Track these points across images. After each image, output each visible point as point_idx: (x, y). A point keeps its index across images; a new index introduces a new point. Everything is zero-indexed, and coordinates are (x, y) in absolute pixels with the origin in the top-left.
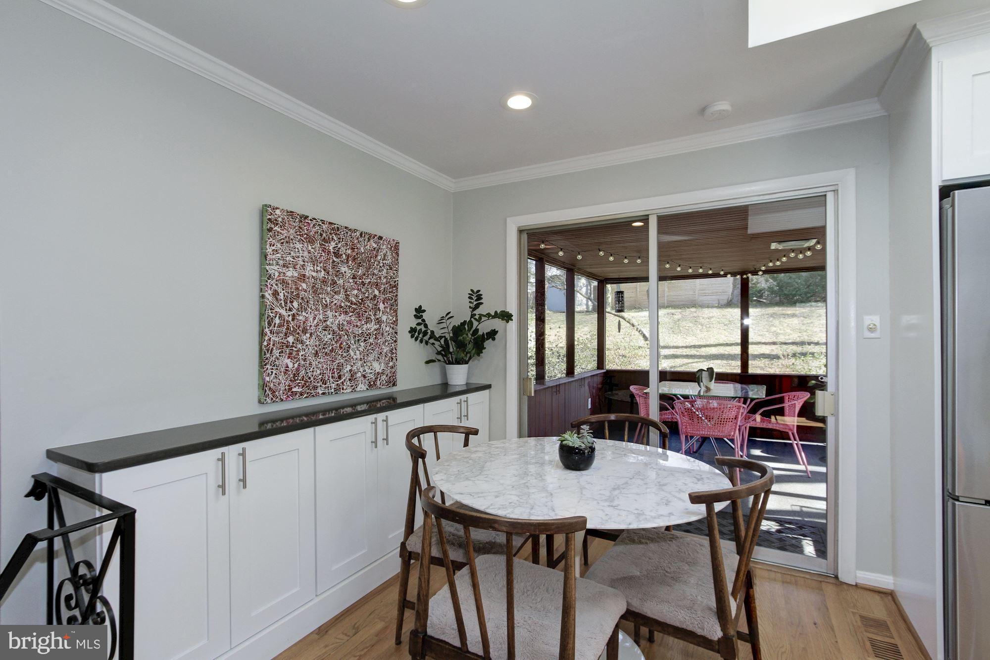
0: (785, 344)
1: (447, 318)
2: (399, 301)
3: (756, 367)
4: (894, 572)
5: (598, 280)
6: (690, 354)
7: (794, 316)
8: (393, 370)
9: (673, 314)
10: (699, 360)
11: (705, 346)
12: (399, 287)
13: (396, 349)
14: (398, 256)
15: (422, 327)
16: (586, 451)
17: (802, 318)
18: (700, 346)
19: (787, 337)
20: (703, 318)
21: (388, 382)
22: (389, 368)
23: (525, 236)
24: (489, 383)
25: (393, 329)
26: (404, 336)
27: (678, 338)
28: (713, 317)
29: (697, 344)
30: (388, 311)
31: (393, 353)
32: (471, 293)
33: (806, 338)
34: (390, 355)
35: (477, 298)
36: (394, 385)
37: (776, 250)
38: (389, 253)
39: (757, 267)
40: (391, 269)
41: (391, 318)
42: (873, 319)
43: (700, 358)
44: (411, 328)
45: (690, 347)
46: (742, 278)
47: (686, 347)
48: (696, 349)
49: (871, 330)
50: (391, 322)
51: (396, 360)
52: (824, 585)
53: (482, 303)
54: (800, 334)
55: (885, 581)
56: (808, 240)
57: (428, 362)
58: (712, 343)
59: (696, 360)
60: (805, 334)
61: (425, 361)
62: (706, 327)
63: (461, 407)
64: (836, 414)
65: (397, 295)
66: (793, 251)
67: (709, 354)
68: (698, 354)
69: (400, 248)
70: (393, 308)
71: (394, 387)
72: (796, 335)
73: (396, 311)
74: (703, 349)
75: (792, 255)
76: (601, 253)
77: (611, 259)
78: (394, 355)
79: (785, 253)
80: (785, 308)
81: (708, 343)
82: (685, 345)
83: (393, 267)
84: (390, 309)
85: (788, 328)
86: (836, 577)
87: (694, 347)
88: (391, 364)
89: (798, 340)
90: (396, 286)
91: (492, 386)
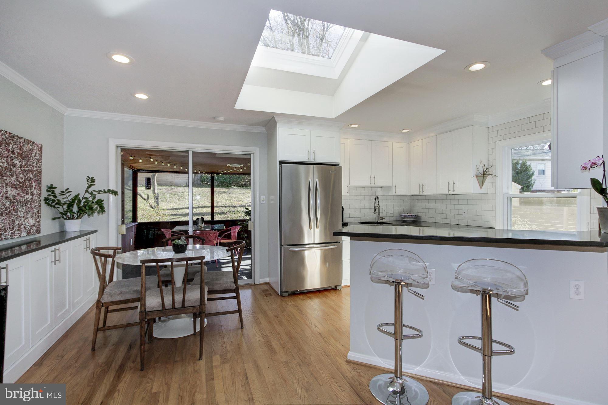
0: (222, 207)
1: (66, 192)
2: (42, 182)
3: (217, 218)
4: (269, 277)
5: (133, 169)
6: (174, 213)
7: (225, 192)
8: (39, 224)
9: (161, 190)
10: (179, 217)
11: (182, 209)
12: (42, 173)
13: (40, 211)
14: (42, 154)
15: (52, 198)
16: (185, 246)
17: (228, 194)
18: (179, 209)
19: (222, 203)
20: (179, 193)
21: (37, 231)
22: (37, 222)
23: (119, 150)
24: (95, 229)
25: (39, 198)
26: (43, 203)
27: (166, 204)
28: (185, 192)
29: (177, 207)
30: (37, 187)
31: (39, 213)
32: (88, 178)
33: (231, 204)
34: (37, 214)
35: (91, 181)
36: (39, 233)
37: (229, 166)
38: (38, 152)
39: (219, 171)
40: (38, 162)
41: (38, 191)
42: (263, 197)
43: (180, 216)
44: (45, 198)
45: (173, 209)
46: (211, 176)
47: (171, 209)
48: (177, 210)
49: (263, 201)
50: (38, 194)
51: (41, 218)
52: (251, 286)
53: (94, 185)
54: (228, 202)
55: (266, 280)
56: (241, 164)
57: (54, 219)
58: (185, 207)
59: (178, 217)
60: (230, 202)
61: (51, 218)
62: (182, 198)
63: (87, 243)
64: (254, 229)
65: (41, 178)
66: (235, 168)
67: (185, 213)
68: (178, 213)
69: (43, 149)
70: (39, 185)
71: (39, 234)
72: (226, 203)
73: (40, 188)
74: (181, 210)
75: (235, 169)
76: (152, 159)
77: (156, 163)
78: (39, 214)
79: (232, 168)
80: (221, 189)
81: (183, 207)
82: (170, 208)
83: (39, 160)
84: (38, 186)
85: (223, 199)
86: (254, 283)
87: (176, 209)
88: (38, 220)
89: (227, 205)
90: (40, 172)
91: (98, 231)
